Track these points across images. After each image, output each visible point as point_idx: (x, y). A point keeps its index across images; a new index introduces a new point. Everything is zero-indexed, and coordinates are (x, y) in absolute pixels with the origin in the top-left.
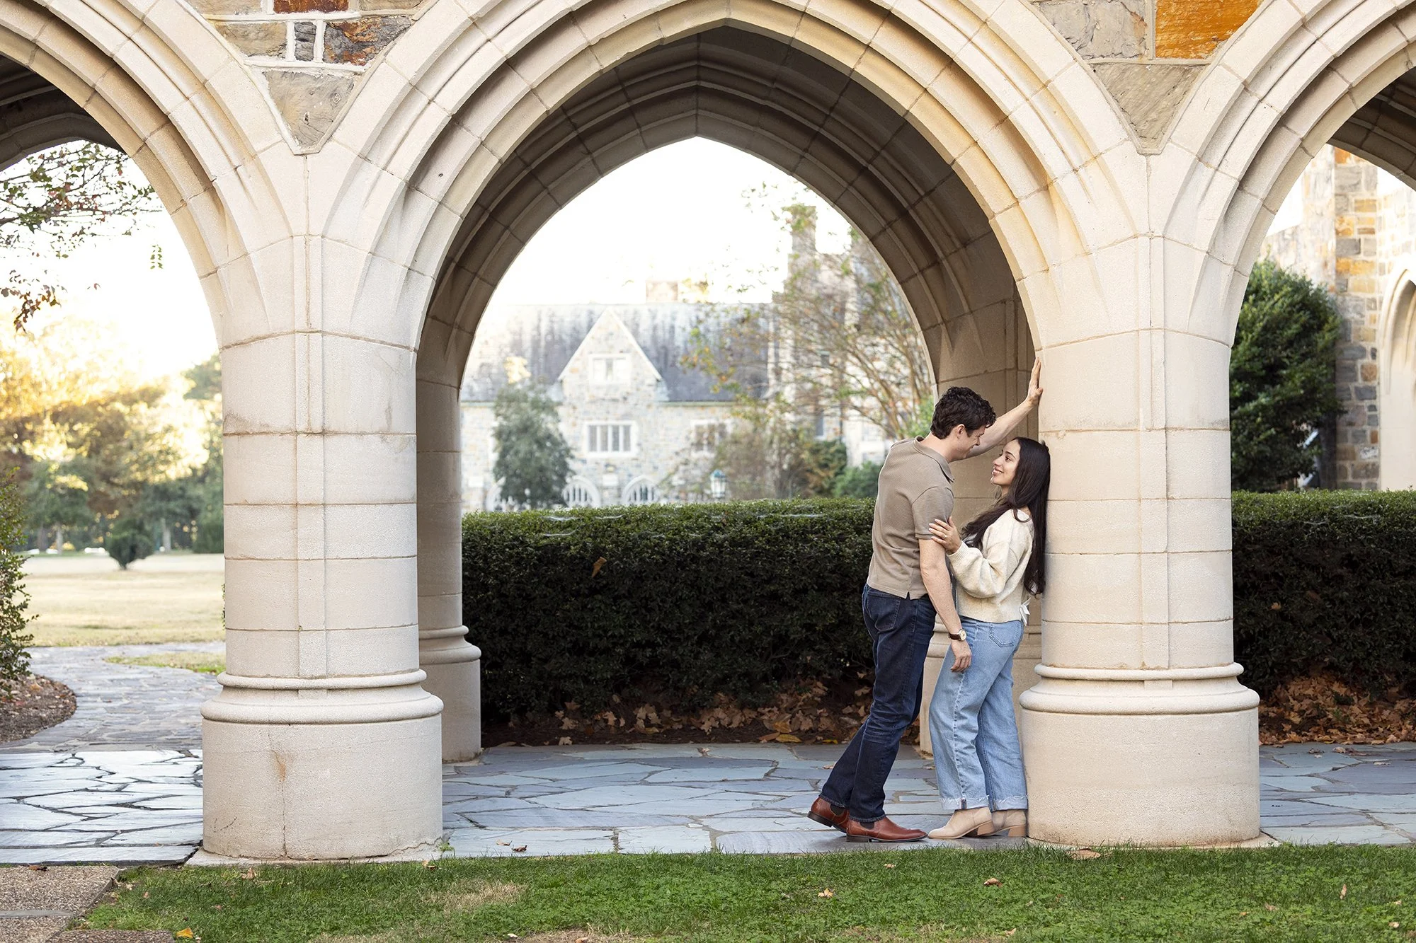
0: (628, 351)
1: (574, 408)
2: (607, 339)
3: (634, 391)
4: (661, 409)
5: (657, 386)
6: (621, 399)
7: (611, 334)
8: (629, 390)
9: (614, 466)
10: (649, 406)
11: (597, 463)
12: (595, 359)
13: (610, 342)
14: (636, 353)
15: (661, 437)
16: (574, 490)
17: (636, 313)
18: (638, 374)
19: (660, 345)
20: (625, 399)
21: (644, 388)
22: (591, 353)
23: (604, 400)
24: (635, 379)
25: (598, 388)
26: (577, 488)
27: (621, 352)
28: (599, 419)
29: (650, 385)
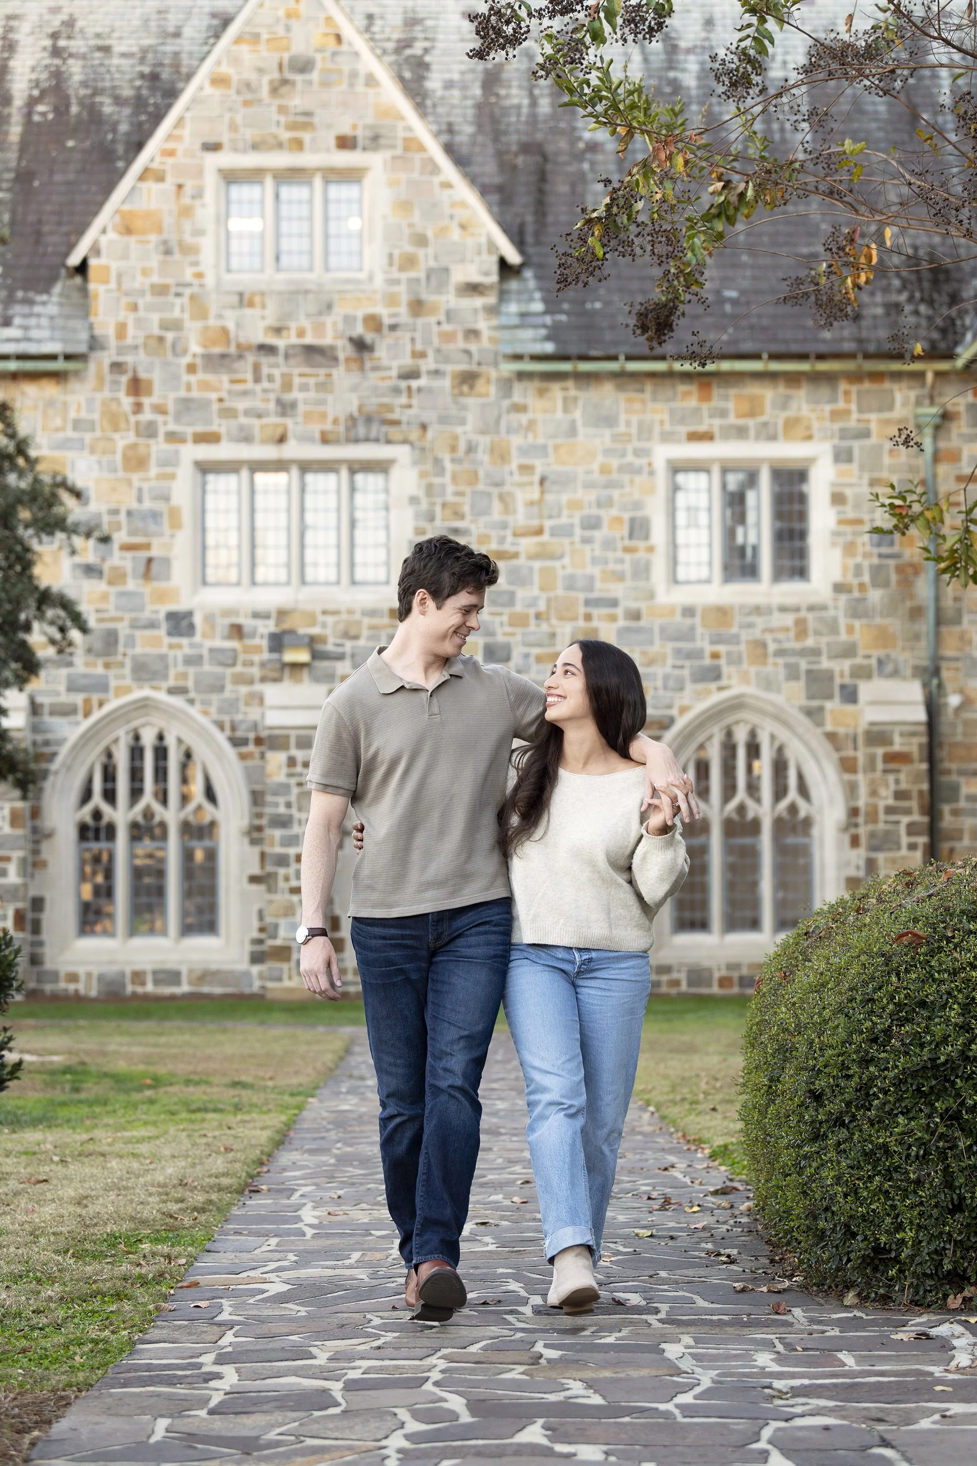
0: (375, 141)
1: (137, 387)
2: (280, 86)
3: (403, 313)
4: (521, 393)
5: (503, 296)
6: (345, 351)
7: (303, 66)
8: (383, 312)
9: (312, 643)
10: (468, 379)
11: (237, 631)
12: (230, 177)
13: (297, 101)
14: (412, 145)
15: (521, 518)
16: (136, 752)
17: (412, 21)
18: (421, 240)
19: (513, 140)
20: (361, 346)
21: (450, 299)
22: (213, 147)
23: (267, 349)
24: (409, 262)
25: (244, 300)
26: (148, 739)
27: (345, 143)
28: (247, 438)
29: (474, 289)
